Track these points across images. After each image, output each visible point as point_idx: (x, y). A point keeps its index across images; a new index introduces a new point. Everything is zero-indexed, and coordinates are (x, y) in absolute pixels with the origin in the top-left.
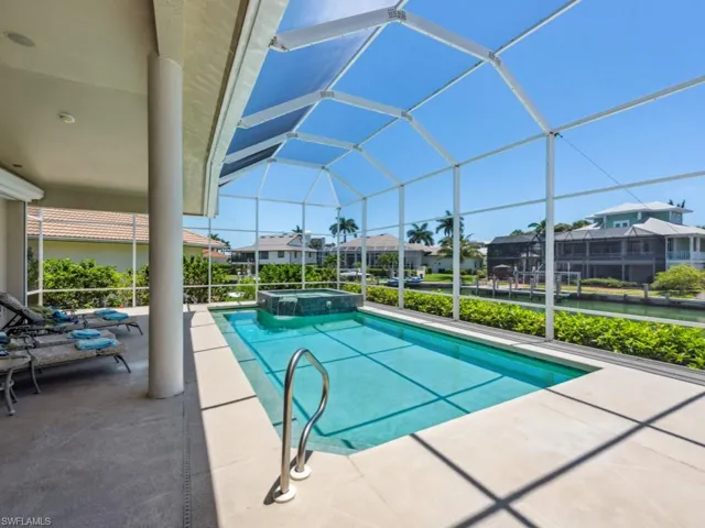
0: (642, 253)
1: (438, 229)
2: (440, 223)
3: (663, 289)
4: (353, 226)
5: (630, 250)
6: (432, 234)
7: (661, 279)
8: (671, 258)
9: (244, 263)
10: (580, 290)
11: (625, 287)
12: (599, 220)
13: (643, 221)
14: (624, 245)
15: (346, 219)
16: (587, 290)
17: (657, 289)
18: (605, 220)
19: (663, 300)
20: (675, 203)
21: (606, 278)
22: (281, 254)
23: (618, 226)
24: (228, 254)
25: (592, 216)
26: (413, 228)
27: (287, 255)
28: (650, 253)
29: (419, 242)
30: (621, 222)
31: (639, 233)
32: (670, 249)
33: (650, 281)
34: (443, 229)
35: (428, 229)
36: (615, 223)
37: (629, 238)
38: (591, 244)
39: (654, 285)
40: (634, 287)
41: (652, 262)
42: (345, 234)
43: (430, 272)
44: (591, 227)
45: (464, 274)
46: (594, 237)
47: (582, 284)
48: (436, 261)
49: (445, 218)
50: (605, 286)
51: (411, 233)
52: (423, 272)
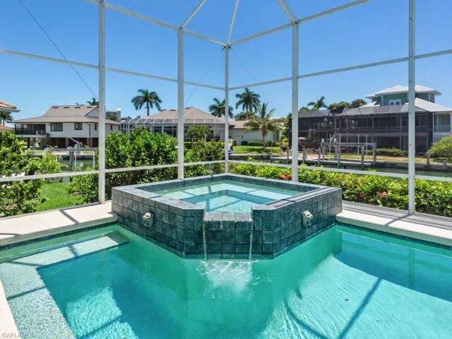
1: (238, 104)
2: (239, 99)
3: (435, 156)
4: (157, 98)
6: (232, 108)
9: (32, 136)
10: (375, 159)
12: (377, 99)
14: (401, 120)
15: (150, 92)
16: (381, 159)
18: (382, 99)
19: (441, 166)
21: (391, 148)
22: (78, 126)
23: (392, 104)
24: (12, 126)
25: (373, 95)
26: (215, 103)
27: (85, 127)
28: (424, 126)
29: (220, 116)
30: (395, 101)
34: (241, 106)
35: (228, 104)
36: (390, 101)
38: (375, 119)
39: (430, 154)
41: (425, 134)
42: (148, 107)
43: (235, 144)
44: (371, 104)
45: (266, 146)
46: (379, 113)
47: (377, 154)
48: (242, 133)
49: (244, 94)
50: (391, 155)
51: (213, 108)
52: (230, 145)
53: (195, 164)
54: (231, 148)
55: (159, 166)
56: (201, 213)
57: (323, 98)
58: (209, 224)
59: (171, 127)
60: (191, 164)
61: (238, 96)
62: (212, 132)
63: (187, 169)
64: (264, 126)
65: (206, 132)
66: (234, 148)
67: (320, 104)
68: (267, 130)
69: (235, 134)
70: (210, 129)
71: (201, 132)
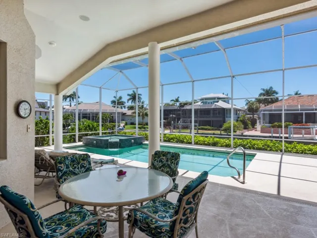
0: (218, 115)
1: (128, 100)
2: (129, 97)
5: (214, 114)
6: (125, 103)
7: (225, 126)
8: (227, 117)
10: (198, 131)
11: (213, 130)
12: (202, 100)
13: (218, 102)
14: (212, 112)
16: (200, 132)
17: (223, 130)
18: (204, 100)
19: (226, 135)
20: (225, 94)
21: (206, 126)
23: (209, 103)
25: (200, 98)
26: (114, 99)
28: (221, 115)
31: (217, 107)
32: (227, 114)
33: (221, 126)
34: (130, 101)
35: (122, 100)
37: (214, 109)
38: (201, 111)
39: (222, 129)
40: (216, 130)
41: (221, 119)
42: (70, 101)
43: (126, 124)
44: (199, 103)
45: (144, 125)
46: (202, 108)
47: (199, 129)
48: (130, 118)
49: (132, 94)
50: (206, 129)
51: (113, 102)
52: (124, 124)
53: (105, 131)
54: (124, 126)
55: (93, 132)
56: (108, 140)
57: (178, 97)
58: (110, 142)
59: (87, 114)
60: (104, 131)
61: (128, 95)
62: (113, 117)
63: (103, 133)
64: (143, 114)
65: (109, 117)
66: (126, 126)
67: (177, 100)
68: (145, 116)
69: (126, 118)
70: (112, 115)
71: (106, 118)
